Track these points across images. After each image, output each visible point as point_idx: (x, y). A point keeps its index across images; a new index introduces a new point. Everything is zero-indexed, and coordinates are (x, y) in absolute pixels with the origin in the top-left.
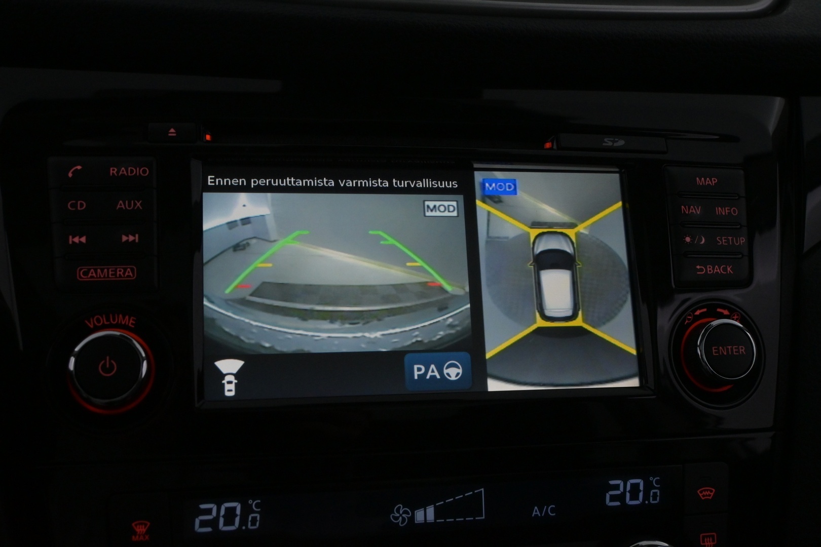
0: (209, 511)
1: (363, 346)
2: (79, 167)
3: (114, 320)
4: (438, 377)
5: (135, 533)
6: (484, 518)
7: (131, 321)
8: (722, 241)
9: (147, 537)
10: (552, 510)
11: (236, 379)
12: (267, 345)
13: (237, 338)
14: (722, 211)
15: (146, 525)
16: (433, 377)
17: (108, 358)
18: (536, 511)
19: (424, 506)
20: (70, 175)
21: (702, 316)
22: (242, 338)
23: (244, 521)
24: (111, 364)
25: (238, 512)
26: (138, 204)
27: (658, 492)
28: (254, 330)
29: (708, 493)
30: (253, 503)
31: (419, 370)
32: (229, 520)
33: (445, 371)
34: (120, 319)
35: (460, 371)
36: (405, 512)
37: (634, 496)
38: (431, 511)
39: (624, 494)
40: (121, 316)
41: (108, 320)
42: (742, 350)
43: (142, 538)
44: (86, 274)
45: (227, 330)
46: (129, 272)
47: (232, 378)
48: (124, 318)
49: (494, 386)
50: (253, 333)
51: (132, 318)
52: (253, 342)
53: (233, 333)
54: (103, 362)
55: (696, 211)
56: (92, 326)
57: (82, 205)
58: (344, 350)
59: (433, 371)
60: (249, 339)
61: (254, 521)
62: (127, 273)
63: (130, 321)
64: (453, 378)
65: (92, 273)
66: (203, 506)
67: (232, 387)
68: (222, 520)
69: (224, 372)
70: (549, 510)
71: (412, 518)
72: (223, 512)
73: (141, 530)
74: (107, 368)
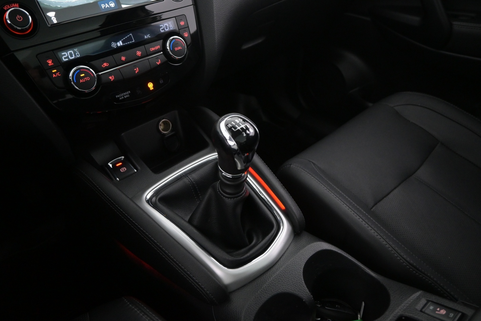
0: (65, 55)
1: (86, 2)
3: (12, 6)
4: (109, 7)
5: (49, 64)
6: (134, 41)
7: (17, 5)
9: (53, 64)
10: (149, 36)
11: (55, 17)
12: (59, 6)
13: (50, 6)
15: (51, 61)
16: (107, 7)
17: (18, 15)
18: (146, 37)
19: (118, 41)
22: (51, 5)
23: (75, 55)
24: (20, 17)
25: (73, 53)
27: (171, 26)
28: (54, 3)
29: (182, 23)
30: (76, 50)
31: (103, 6)
32: (71, 56)
33: (110, 5)
35: (114, 4)
36: (115, 44)
37: (167, 28)
38: (121, 42)
39: (164, 28)
40: (13, 4)
41: (10, 6)
43: (51, 64)
45: (46, 4)
47: (54, 18)
48: (14, 4)
49: (124, 6)
50: (53, 4)
51: (17, 4)
52: (55, 6)
53: (48, 5)
54: (17, 17)
56: (6, 9)
58: (81, 4)
59: (107, 6)
60: (53, 5)
61: (78, 55)
64: (113, 6)
66: (63, 54)
67: (56, 20)
68: (69, 56)
69: (51, 16)
71: (117, 45)
72: (69, 54)
73: (50, 62)
74: (19, 18)
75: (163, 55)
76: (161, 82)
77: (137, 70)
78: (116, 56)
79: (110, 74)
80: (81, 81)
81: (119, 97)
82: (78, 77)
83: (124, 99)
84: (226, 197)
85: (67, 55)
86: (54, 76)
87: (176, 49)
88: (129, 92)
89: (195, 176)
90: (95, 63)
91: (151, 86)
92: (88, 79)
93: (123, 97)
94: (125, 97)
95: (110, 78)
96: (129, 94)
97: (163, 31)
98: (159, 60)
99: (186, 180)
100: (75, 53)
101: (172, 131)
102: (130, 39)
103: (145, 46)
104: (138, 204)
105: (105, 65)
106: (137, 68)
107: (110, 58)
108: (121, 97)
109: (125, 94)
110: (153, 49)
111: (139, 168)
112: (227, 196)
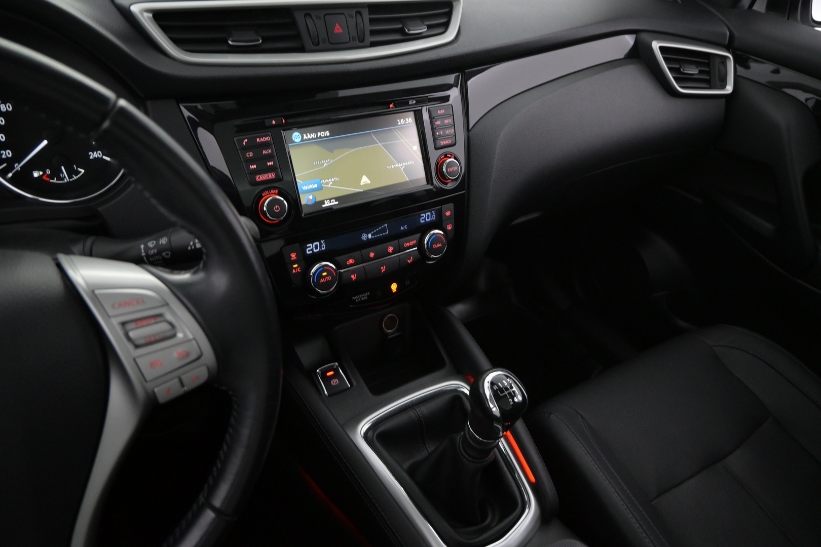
0: (310, 247)
2: (246, 140)
5: (292, 258)
6: (388, 233)
8: (447, 132)
9: (296, 258)
14: (446, 121)
15: (295, 254)
18: (402, 228)
19: (370, 232)
20: (244, 144)
21: (443, 158)
23: (320, 247)
25: (318, 245)
26: (270, 151)
27: (434, 215)
29: (448, 213)
30: (322, 241)
32: (316, 248)
34: (273, 191)
36: (365, 236)
37: (428, 218)
39: (425, 218)
41: (270, 193)
42: (456, 168)
43: (294, 258)
44: (259, 178)
46: (273, 175)
54: (275, 207)
55: (438, 123)
57: (251, 154)
61: (323, 247)
62: (272, 176)
63: (276, 192)
65: (261, 177)
66: (308, 245)
68: (314, 249)
70: (405, 227)
71: (368, 237)
72: (314, 246)
73: (293, 256)
74: (277, 208)
75: (417, 252)
76: (407, 283)
77: (383, 269)
78: (364, 251)
79: (353, 272)
80: (321, 281)
81: (355, 300)
82: (320, 276)
83: (361, 302)
84: (467, 460)
85: (312, 248)
86: (294, 271)
87: (435, 246)
88: (369, 293)
89: (424, 410)
90: (339, 259)
91: (394, 287)
92: (329, 278)
93: (360, 299)
94: (362, 299)
95: (352, 277)
96: (368, 296)
97: (424, 221)
98: (412, 258)
99: (411, 414)
100: (321, 244)
101: (397, 331)
102: (384, 230)
103: (400, 240)
104: (352, 437)
105: (351, 261)
106: (385, 267)
107: (357, 254)
108: (358, 298)
109: (363, 295)
110: (408, 244)
111: (354, 383)
112: (469, 459)
